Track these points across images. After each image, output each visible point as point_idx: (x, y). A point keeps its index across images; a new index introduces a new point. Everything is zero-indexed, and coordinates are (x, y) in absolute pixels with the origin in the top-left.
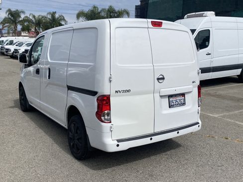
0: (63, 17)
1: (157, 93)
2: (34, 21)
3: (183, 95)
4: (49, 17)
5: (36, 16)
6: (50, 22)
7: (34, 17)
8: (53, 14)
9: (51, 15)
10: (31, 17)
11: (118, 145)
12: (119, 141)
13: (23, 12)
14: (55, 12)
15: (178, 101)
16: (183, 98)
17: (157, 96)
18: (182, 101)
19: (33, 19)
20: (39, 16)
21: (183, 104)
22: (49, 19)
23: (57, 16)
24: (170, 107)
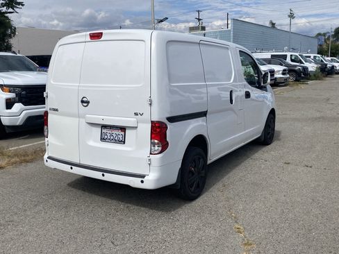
1: (82, 118)
3: (123, 129)
16: (123, 133)
17: (83, 121)
18: (120, 137)
21: (121, 141)
24: (101, 140)
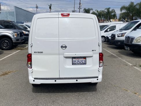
0: (114, 10)
1: (62, 55)
2: (97, 14)
3: (85, 58)
4: (106, 11)
5: (99, 11)
6: (106, 14)
7: (98, 11)
8: (108, 9)
9: (107, 10)
10: (96, 12)
11: (34, 81)
12: (35, 79)
13: (92, 9)
14: (110, 8)
15: (80, 61)
16: (85, 60)
17: (62, 57)
19: (97, 13)
20: (100, 11)
21: (84, 63)
22: (106, 12)
23: (110, 10)
24: (72, 64)
